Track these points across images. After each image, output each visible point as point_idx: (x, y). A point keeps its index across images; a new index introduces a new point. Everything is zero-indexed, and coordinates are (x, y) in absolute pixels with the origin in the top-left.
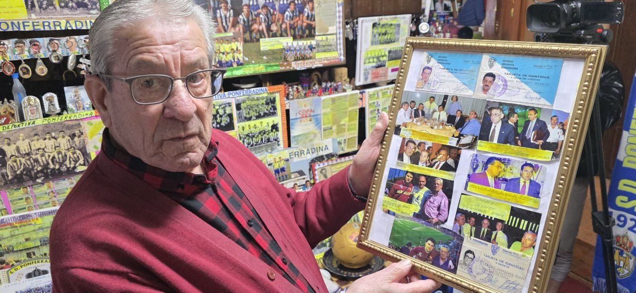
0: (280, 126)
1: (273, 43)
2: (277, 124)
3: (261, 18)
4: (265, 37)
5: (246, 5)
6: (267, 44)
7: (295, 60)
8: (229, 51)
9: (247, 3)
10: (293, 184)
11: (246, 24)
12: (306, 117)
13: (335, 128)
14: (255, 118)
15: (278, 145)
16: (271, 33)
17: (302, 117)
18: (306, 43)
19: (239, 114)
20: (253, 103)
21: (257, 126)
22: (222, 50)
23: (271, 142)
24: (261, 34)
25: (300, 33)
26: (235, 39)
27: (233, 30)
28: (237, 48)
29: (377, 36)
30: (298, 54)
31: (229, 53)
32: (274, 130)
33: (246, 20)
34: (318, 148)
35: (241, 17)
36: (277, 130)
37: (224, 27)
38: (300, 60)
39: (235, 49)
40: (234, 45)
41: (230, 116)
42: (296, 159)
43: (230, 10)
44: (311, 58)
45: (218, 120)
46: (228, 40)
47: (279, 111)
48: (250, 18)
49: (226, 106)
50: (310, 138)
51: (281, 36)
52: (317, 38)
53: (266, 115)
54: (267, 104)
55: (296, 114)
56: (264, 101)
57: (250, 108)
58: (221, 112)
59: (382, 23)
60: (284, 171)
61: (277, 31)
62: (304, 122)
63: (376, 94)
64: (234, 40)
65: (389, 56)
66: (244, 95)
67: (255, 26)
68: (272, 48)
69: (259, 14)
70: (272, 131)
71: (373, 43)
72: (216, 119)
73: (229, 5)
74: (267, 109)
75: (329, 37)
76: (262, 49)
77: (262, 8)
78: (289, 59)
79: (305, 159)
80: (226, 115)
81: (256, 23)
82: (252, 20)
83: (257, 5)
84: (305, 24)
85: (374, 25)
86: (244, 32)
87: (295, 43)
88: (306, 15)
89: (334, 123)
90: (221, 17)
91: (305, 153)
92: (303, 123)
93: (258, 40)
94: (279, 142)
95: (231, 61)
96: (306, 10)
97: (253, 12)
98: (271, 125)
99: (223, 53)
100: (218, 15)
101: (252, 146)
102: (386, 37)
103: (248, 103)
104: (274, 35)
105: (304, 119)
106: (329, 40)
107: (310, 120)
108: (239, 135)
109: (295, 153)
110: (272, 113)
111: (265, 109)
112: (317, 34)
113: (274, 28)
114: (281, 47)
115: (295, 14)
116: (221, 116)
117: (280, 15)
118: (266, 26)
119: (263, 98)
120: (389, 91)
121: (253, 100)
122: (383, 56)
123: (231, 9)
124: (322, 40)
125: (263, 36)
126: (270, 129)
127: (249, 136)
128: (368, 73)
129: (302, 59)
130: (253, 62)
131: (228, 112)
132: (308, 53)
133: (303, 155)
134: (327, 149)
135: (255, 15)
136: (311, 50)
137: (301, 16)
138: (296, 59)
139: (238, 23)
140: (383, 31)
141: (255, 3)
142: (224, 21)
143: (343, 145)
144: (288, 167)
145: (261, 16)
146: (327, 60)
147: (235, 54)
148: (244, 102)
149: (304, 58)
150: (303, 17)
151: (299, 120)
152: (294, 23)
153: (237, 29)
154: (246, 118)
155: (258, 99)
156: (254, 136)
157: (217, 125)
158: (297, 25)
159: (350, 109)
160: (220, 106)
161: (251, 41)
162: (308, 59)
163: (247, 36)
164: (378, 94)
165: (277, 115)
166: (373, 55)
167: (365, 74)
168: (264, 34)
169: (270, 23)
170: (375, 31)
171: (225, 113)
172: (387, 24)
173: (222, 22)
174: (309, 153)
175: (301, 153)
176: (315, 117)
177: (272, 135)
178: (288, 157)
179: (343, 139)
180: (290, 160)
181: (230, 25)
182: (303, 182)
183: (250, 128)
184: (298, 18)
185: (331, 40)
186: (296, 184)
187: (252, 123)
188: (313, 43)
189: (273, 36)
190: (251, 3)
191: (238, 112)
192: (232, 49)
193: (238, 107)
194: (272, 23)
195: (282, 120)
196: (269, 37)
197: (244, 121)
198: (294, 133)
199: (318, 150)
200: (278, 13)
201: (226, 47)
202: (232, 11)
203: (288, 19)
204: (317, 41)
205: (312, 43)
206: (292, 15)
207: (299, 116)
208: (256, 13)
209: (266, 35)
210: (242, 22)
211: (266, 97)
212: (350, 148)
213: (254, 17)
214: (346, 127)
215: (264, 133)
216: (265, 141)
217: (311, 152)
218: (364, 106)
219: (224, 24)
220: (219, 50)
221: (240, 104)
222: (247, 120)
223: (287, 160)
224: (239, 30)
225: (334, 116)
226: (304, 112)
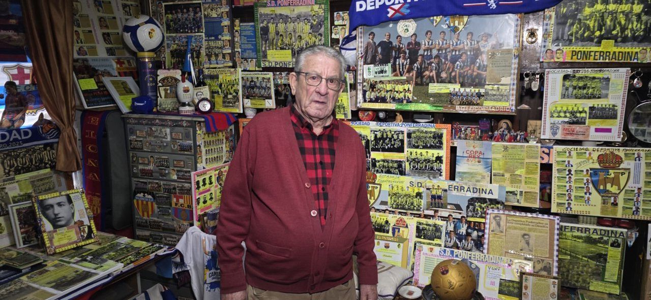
0: (444, 159)
1: (441, 88)
2: (441, 157)
3: (433, 66)
4: (434, 82)
5: (421, 55)
6: (434, 88)
7: (460, 104)
8: (401, 90)
9: (422, 53)
10: (449, 214)
11: (419, 71)
12: (474, 157)
13: (507, 175)
14: (422, 147)
15: (440, 175)
16: (440, 80)
17: (469, 157)
18: (474, 90)
19: (409, 141)
20: (422, 135)
21: (423, 154)
22: (396, 90)
23: (434, 171)
24: (431, 80)
25: (469, 81)
26: (408, 81)
27: (407, 75)
28: (409, 89)
29: (571, 89)
30: (465, 99)
31: (401, 92)
32: (438, 161)
33: (419, 67)
34: (481, 189)
35: (415, 65)
36: (441, 162)
37: (400, 72)
38: (465, 105)
39: (407, 90)
40: (406, 87)
41: (402, 141)
42: (455, 193)
43: (407, 59)
44: (478, 104)
45: (393, 143)
46: (402, 83)
47: (444, 146)
48: (423, 66)
49: (399, 133)
50: (477, 179)
51: (450, 82)
52: (486, 87)
53: (432, 147)
54: (434, 137)
55: (463, 152)
56: (432, 135)
57: (419, 138)
58: (395, 137)
59: (577, 75)
60: (441, 199)
61: (446, 78)
62: (472, 162)
63: (568, 152)
64: (407, 83)
65: (590, 113)
66: (414, 127)
67: (427, 73)
68: (439, 92)
69: (432, 63)
70: (436, 162)
71: (564, 96)
72: (391, 141)
73: (407, 55)
74: (433, 142)
75: (501, 87)
76: (430, 91)
77: (435, 58)
78: (454, 102)
79: (464, 195)
80: (398, 140)
81: (427, 70)
82: (424, 68)
83: (431, 55)
84: (475, 74)
85: (566, 77)
86: (417, 78)
87: (462, 90)
88: (478, 65)
89: (506, 171)
90: (399, 64)
91: (466, 190)
92: (470, 163)
93: (428, 85)
94: (442, 172)
95: (402, 98)
96: (478, 60)
97: (426, 61)
98: (435, 156)
99: (397, 92)
100: (397, 63)
101: (417, 169)
102: (585, 91)
103: (418, 134)
104: (443, 82)
105: (472, 159)
106: (500, 90)
107: (479, 162)
108: (407, 158)
109: (455, 186)
110: (438, 146)
111: (432, 142)
112: (487, 83)
113: (444, 75)
114: (448, 91)
115: (466, 64)
116: (395, 140)
117: (451, 64)
118: (436, 73)
119: (431, 132)
120: (588, 152)
121: (422, 132)
122: (580, 112)
123: (409, 58)
124: (493, 89)
125: (432, 81)
126: (434, 159)
127: (415, 161)
128: (558, 128)
129: (467, 105)
130: (421, 101)
131: (400, 138)
132: (475, 100)
133: (462, 191)
134: (492, 193)
135: (428, 64)
136: (479, 97)
137: (472, 66)
138: (462, 104)
139: (413, 69)
140: (581, 84)
141: (429, 54)
142: (401, 67)
143: (518, 197)
144: (446, 197)
145: (433, 65)
146: (495, 108)
147: (406, 93)
148: (414, 132)
149: (470, 103)
150: (474, 67)
151: (467, 158)
152: (464, 72)
153: (411, 74)
154: (414, 145)
155: (426, 132)
156: (419, 162)
157: (391, 146)
158: (467, 74)
159: (527, 161)
160: (395, 132)
161: (422, 84)
162: (474, 104)
163: (419, 80)
164: (569, 152)
165: (442, 150)
166: (565, 109)
167: (552, 128)
168: (434, 80)
169: (440, 71)
170: (567, 83)
171: (398, 138)
172: (586, 77)
173: (400, 69)
174: (470, 191)
175: (461, 189)
176: (485, 160)
177: (435, 165)
178: (447, 188)
179: (519, 190)
180: (448, 191)
181: (405, 71)
182: (459, 216)
183: (416, 155)
184: (468, 68)
185: (503, 90)
186: (452, 216)
187: (419, 151)
188: (482, 91)
189: (441, 82)
190: (426, 54)
191: (408, 139)
192: (405, 90)
193: (409, 135)
194: (442, 71)
195: (447, 155)
196: (438, 82)
197: (412, 148)
198: (459, 169)
199: (481, 191)
200: (449, 63)
201: (400, 88)
202: (408, 60)
203: (459, 68)
204: (486, 89)
205: (480, 91)
206: (462, 65)
207: (465, 155)
208: (429, 62)
209: (436, 81)
210: (416, 69)
211: (434, 132)
212: (527, 202)
213: (426, 65)
214: (523, 179)
215: (429, 162)
216: (428, 169)
217: (472, 191)
218: (550, 162)
219: (401, 70)
220: (394, 89)
221: (411, 134)
222: (415, 148)
223: (446, 191)
224: (413, 75)
225: (506, 163)
226: (472, 152)
